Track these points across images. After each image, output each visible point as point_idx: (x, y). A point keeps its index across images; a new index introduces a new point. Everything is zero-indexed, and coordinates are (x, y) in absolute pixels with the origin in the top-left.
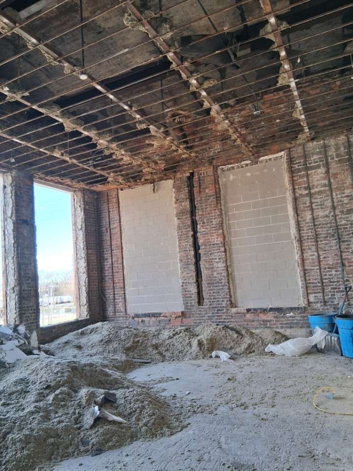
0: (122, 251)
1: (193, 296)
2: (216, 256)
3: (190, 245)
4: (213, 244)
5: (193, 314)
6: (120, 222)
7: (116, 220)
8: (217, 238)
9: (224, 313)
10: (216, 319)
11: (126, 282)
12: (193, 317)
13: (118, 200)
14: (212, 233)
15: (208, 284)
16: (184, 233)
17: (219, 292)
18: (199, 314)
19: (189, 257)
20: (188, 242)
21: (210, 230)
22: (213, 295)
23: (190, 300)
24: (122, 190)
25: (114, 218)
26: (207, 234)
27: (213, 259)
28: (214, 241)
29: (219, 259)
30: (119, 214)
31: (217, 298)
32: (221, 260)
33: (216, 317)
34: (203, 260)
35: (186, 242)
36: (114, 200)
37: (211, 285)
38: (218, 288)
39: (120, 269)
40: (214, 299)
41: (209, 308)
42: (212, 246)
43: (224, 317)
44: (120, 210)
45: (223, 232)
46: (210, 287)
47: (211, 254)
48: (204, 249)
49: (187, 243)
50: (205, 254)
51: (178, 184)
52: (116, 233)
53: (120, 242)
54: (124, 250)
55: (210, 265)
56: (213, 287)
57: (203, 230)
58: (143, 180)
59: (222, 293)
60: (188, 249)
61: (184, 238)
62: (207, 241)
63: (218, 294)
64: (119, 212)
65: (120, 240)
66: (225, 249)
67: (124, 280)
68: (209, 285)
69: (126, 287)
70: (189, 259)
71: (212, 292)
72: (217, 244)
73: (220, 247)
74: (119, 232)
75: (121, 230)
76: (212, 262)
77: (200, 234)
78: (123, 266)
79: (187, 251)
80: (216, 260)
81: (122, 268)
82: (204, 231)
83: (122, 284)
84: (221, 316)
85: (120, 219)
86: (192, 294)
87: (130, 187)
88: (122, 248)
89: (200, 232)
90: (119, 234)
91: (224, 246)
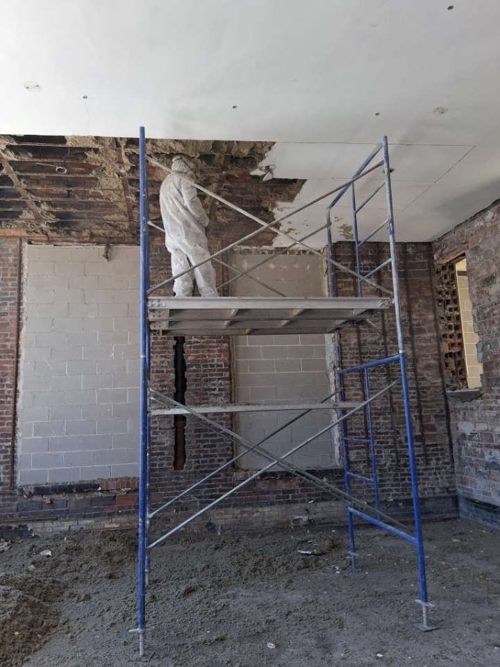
0: (17, 362)
1: (166, 452)
2: (214, 385)
3: (169, 362)
4: (212, 366)
5: (163, 485)
6: (20, 304)
7: (9, 299)
8: (220, 356)
9: (219, 481)
10: (206, 492)
11: (19, 423)
12: (162, 490)
13: (21, 260)
14: (211, 347)
15: (196, 431)
16: (159, 340)
17: (214, 446)
18: (175, 484)
19: (166, 383)
20: (165, 357)
21: (208, 342)
22: (203, 451)
23: (160, 459)
24: (30, 243)
25: (7, 294)
26: (202, 347)
27: (208, 389)
28: (213, 361)
29: (220, 390)
30: (20, 289)
31: (211, 456)
32: (223, 392)
33: (206, 489)
34: (191, 390)
35: (162, 356)
36: (11, 259)
37: (202, 434)
38: (214, 438)
39: (7, 397)
40: (205, 456)
41: (195, 472)
42: (209, 368)
43: (220, 487)
44: (23, 280)
45: (229, 348)
46: (199, 436)
47: (207, 380)
48: (195, 371)
49: (163, 359)
50: (196, 380)
51: (156, 255)
52: (8, 324)
53: (14, 343)
54: (22, 360)
55: (204, 399)
56: (206, 436)
57: (196, 340)
58: (85, 234)
59: (221, 446)
60: (165, 370)
61: (158, 350)
62: (200, 359)
63: (213, 449)
64: (20, 284)
65: (14, 338)
66: (230, 375)
67: (15, 419)
68: (198, 433)
69: (19, 434)
70: (165, 386)
71: (202, 445)
72: (218, 366)
73: (222, 370)
74: (15, 322)
75: (19, 319)
76: (206, 394)
77: (188, 346)
78: (16, 391)
79: (163, 372)
80: (216, 392)
81: (12, 394)
82: (197, 342)
83: (10, 427)
84: (215, 486)
85: (20, 298)
86: (165, 448)
87: (50, 241)
88: (18, 356)
89: (190, 343)
90: (13, 326)
91: (230, 371)
